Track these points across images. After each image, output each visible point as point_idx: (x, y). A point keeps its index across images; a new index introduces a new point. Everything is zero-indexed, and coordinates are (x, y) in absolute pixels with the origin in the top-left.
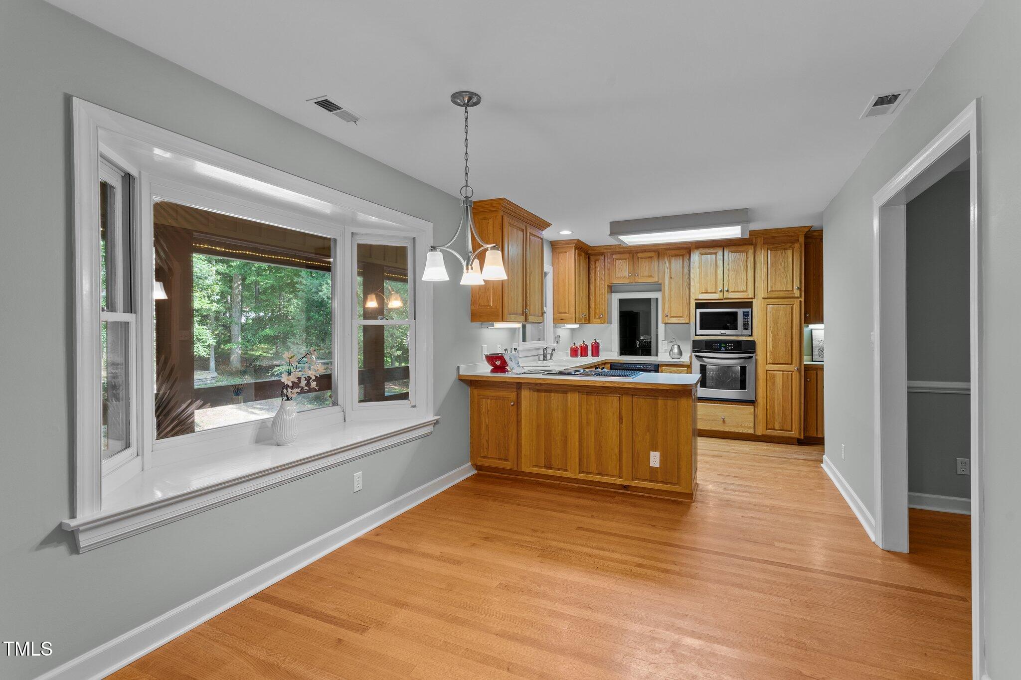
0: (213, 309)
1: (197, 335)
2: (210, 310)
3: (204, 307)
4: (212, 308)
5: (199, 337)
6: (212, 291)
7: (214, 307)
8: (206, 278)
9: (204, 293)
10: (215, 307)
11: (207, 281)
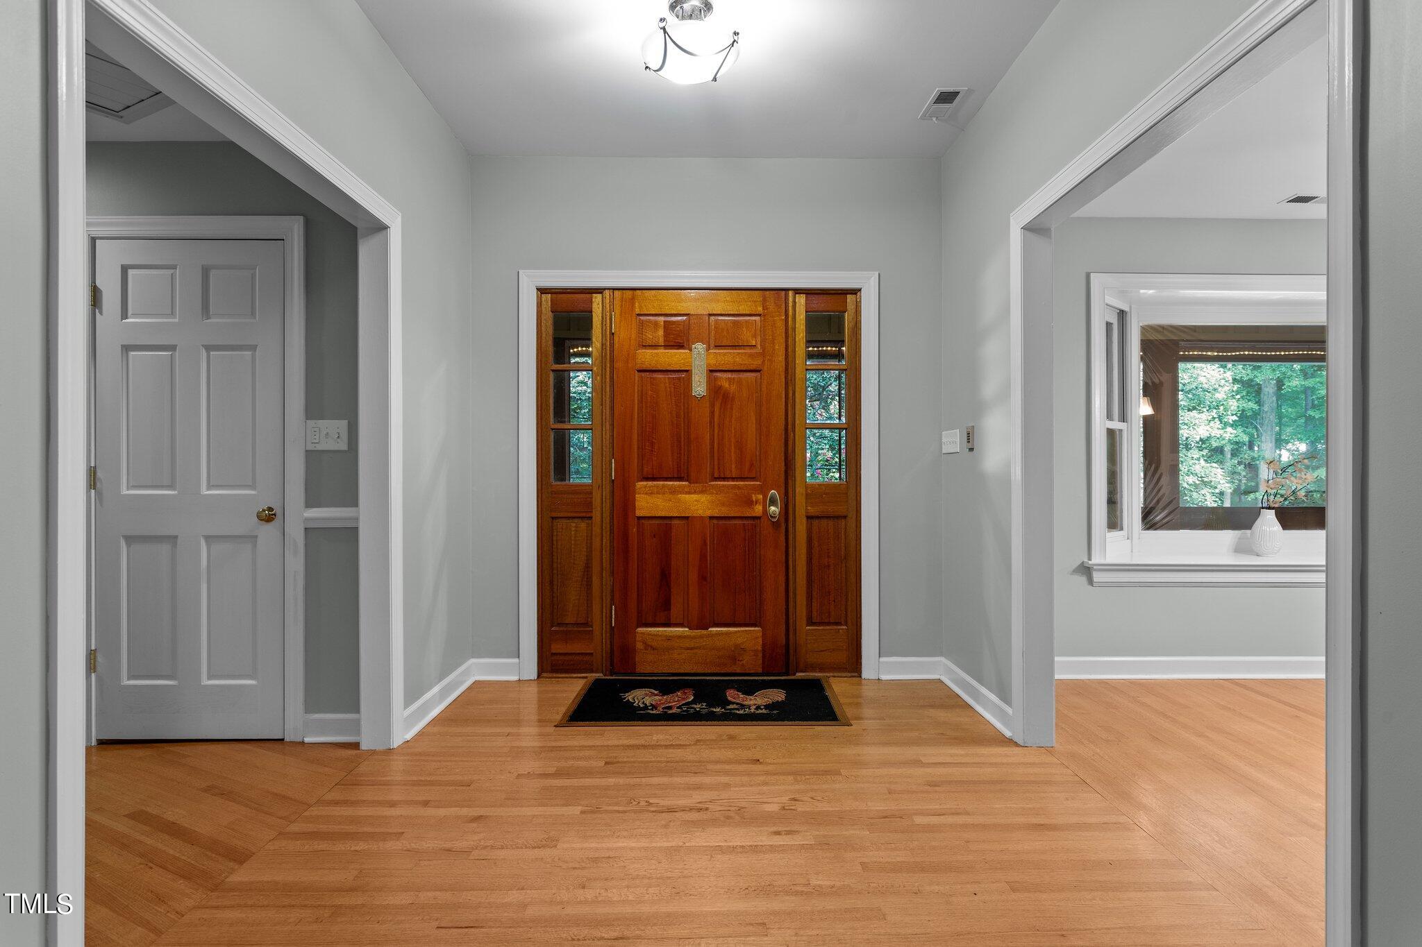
0: (1227, 436)
1: (1203, 476)
2: (1221, 438)
3: (1213, 435)
4: (1225, 435)
5: (1205, 479)
6: (1226, 410)
7: (1229, 435)
8: (1215, 390)
9: (1214, 413)
10: (1230, 433)
11: (1217, 395)
